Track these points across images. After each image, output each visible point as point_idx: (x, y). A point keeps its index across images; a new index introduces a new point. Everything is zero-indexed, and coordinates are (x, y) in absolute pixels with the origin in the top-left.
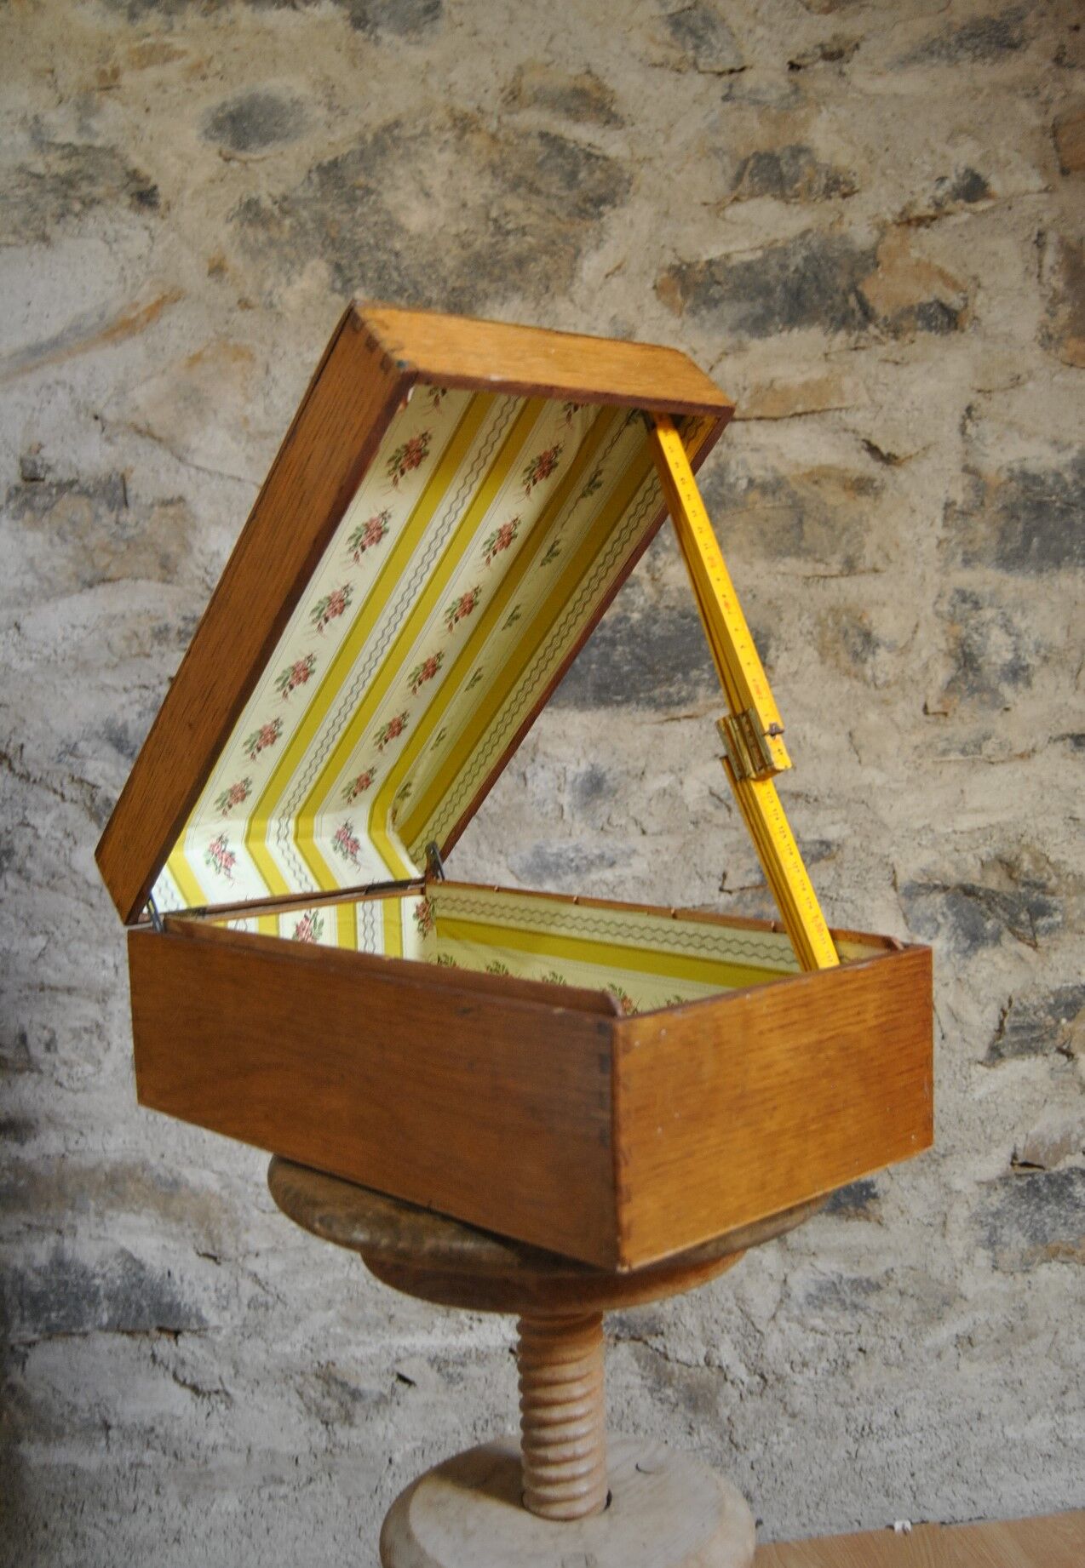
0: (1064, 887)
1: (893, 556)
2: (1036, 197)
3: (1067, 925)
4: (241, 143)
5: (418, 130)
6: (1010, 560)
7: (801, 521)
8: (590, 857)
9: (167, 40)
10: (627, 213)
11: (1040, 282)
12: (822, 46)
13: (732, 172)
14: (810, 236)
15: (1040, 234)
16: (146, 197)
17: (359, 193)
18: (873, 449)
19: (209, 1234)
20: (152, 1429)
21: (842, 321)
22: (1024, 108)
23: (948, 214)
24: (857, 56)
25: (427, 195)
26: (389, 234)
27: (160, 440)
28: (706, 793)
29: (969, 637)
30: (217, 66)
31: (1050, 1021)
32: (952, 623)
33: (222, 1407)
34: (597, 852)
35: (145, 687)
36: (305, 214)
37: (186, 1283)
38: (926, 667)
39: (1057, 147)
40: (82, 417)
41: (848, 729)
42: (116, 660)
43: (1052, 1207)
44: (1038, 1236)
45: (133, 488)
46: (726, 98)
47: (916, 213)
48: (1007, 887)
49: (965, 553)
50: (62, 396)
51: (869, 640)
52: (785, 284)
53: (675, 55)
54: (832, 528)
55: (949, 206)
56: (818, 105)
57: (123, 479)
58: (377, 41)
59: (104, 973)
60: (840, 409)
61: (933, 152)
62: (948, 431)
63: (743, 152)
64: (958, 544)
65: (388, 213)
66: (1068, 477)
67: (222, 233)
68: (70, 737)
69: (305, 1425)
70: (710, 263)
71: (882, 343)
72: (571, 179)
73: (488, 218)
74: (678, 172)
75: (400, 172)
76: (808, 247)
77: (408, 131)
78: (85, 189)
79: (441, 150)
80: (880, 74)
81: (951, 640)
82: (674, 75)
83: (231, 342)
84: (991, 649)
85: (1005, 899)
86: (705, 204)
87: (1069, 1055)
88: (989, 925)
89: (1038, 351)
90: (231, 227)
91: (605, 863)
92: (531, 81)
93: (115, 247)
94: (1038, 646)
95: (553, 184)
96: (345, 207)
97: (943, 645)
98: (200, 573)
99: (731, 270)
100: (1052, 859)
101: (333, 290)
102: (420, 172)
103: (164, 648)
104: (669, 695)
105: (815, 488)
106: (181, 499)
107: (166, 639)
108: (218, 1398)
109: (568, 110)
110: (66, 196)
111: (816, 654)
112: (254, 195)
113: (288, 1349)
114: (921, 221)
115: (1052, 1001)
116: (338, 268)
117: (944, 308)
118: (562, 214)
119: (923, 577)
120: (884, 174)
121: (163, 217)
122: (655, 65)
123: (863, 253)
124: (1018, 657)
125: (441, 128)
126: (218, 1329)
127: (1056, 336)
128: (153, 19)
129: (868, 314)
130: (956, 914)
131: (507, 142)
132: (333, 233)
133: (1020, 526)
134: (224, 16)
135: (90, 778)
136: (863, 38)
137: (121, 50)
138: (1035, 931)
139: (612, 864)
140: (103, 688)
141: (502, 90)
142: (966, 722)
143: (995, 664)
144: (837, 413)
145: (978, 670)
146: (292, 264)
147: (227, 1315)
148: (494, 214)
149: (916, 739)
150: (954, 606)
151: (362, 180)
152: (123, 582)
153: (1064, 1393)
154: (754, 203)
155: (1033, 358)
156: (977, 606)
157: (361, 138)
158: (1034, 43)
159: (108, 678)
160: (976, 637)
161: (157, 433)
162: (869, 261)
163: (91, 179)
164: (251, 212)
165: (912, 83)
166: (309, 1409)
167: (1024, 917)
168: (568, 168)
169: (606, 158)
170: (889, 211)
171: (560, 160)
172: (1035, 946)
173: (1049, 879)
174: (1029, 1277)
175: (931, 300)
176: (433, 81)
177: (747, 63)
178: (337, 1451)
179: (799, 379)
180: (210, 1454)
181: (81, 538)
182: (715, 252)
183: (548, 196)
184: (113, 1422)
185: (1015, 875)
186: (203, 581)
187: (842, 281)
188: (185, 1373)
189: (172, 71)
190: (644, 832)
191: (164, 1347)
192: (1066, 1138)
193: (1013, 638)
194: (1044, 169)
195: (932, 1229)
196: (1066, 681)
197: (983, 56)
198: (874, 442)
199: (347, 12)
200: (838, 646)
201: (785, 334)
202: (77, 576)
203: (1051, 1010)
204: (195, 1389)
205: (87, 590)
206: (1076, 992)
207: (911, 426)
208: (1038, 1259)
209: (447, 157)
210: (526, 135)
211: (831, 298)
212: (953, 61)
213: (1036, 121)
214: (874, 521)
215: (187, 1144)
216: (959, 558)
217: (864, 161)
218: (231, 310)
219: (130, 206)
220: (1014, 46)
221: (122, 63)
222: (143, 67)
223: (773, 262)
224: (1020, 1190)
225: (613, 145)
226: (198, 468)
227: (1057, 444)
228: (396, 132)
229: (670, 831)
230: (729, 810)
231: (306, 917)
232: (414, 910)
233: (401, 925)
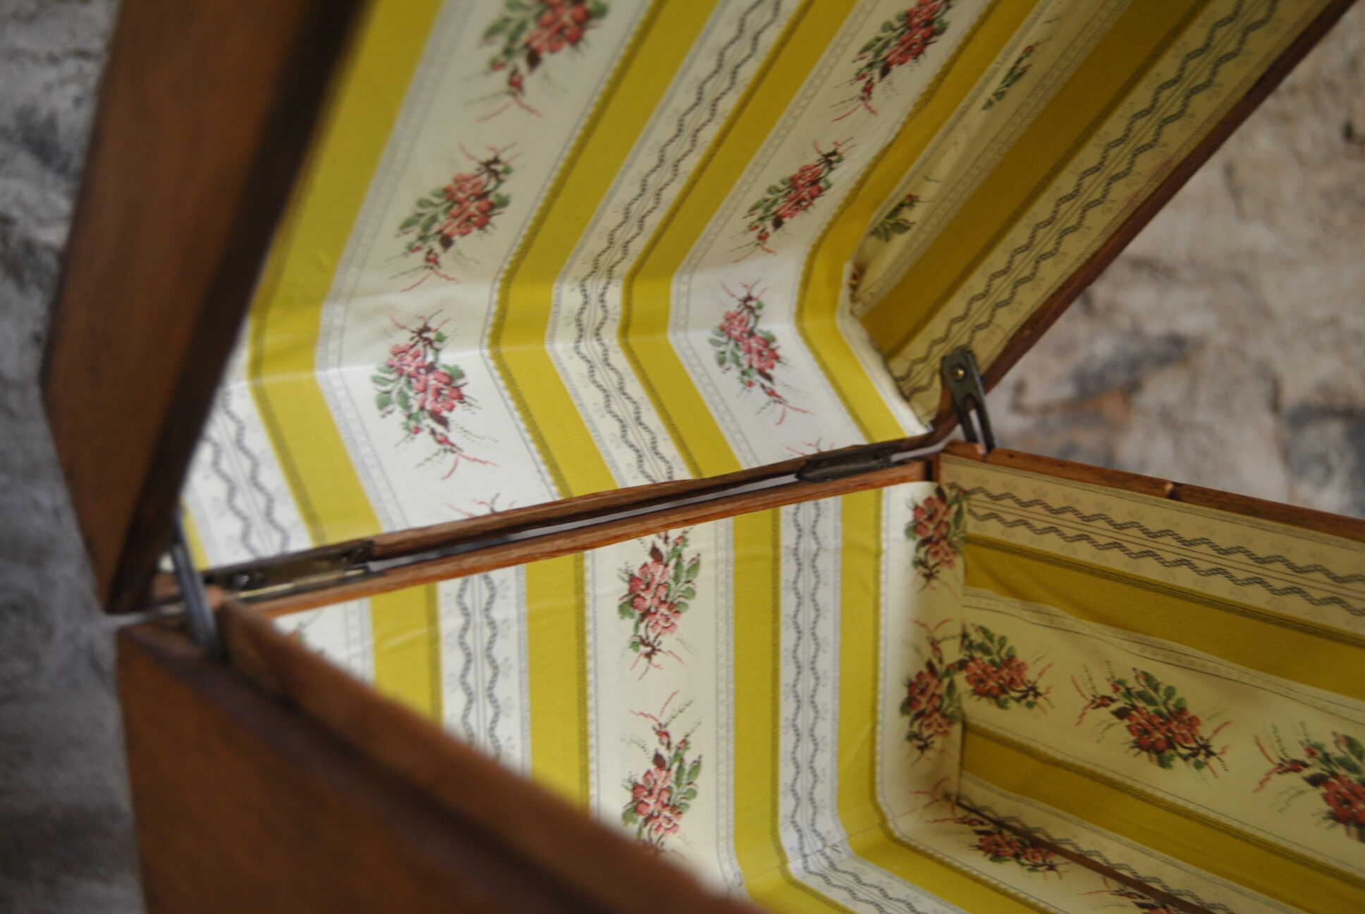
130: (1357, 452)
140: (13, 54)
149: (1330, 179)
159: (22, 39)
231: (655, 552)
232: (908, 516)
233: (878, 554)
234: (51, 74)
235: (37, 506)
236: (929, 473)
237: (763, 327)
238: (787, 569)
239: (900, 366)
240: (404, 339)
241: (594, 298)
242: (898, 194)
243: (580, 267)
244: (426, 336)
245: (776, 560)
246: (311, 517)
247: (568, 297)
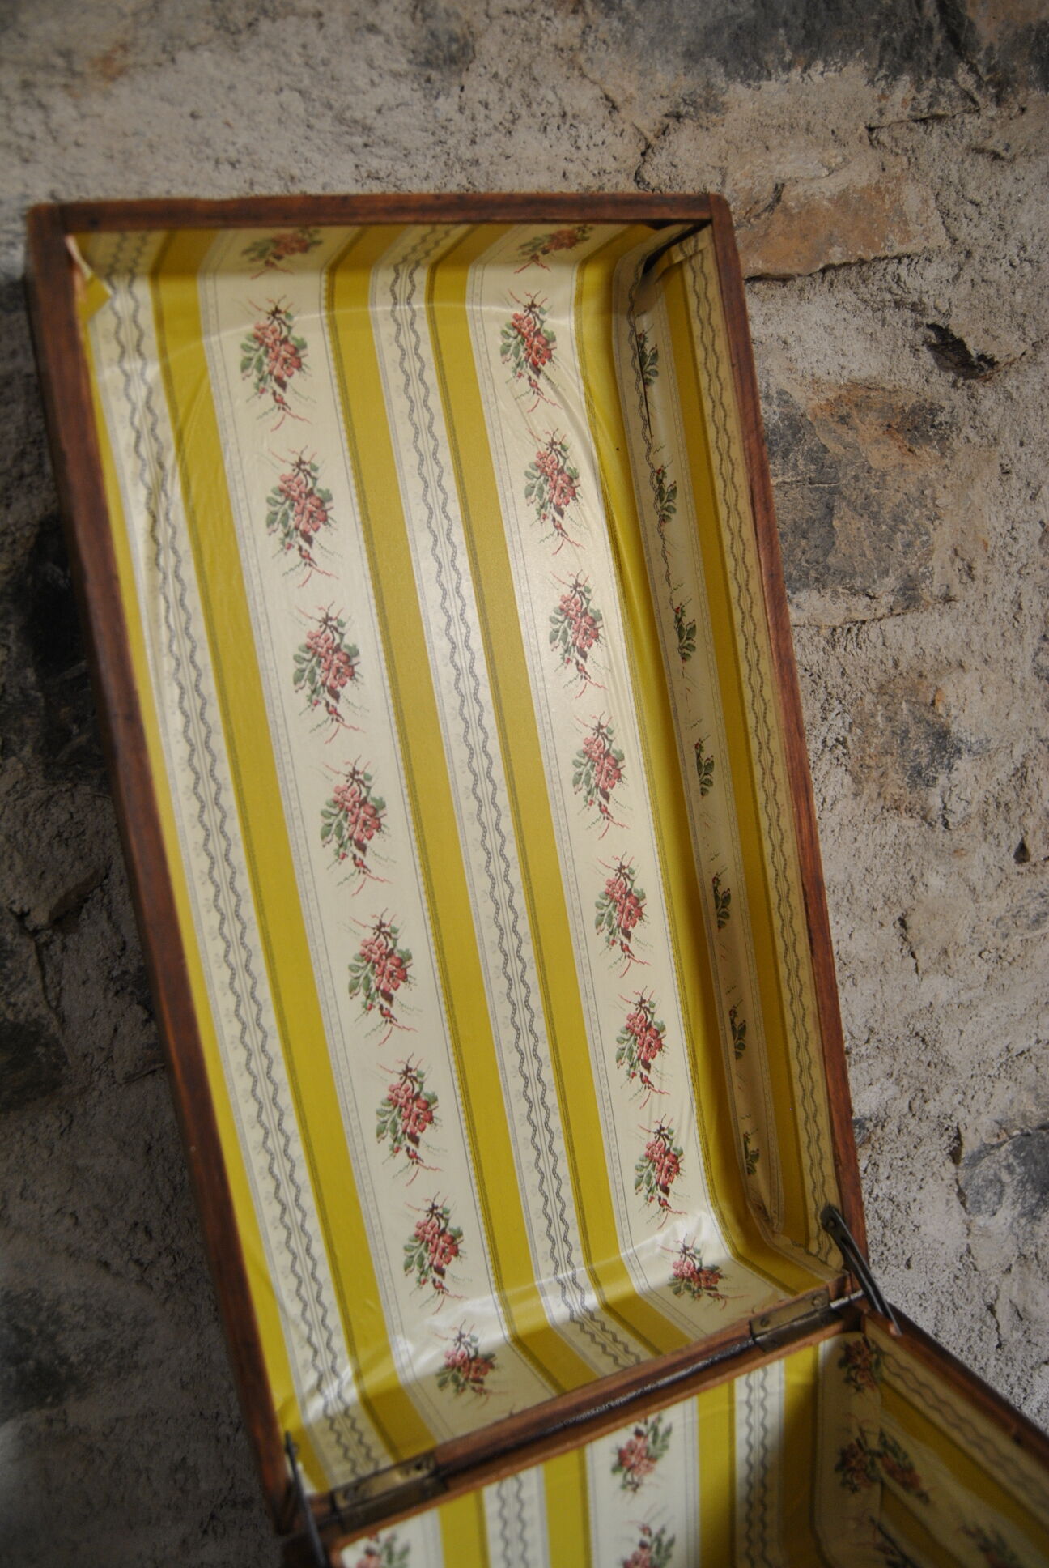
7: (830, 510)
18: (948, 346)
21: (905, 53)
41: (898, 915)
51: (944, 743)
54: (875, 517)
60: (900, 258)
71: (975, 109)
105: (846, 433)
111: (848, 779)
119: (1018, 604)
129: (957, 38)
130: (1023, 1163)
144: (894, 267)
149: (1000, 905)
179: (831, 186)
198: (954, 329)
200: (889, 759)
201: (795, 74)
207: (1018, 297)
214: (944, 499)
231: (638, 1433)
246: (393, 1450)
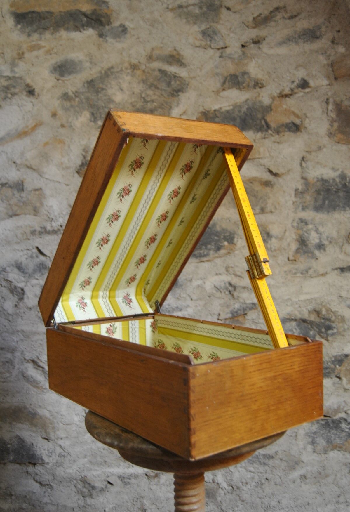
0: (337, 320)
1: (277, 207)
2: (326, 87)
3: (339, 333)
4: (62, 75)
5: (119, 69)
6: (318, 208)
8: (174, 308)
9: (39, 42)
10: (187, 95)
11: (327, 115)
12: (252, 39)
13: (222, 81)
14: (248, 101)
15: (327, 99)
16: (31, 92)
17: (100, 90)
18: (270, 172)
19: (46, 432)
20: (26, 497)
21: (259, 129)
22: (321, 58)
23: (296, 93)
24: (264, 42)
25: (122, 90)
26: (109, 103)
27: (34, 170)
28: (213, 286)
29: (304, 234)
30: (55, 50)
31: (332, 366)
32: (298, 229)
33: (49, 490)
34: (175, 306)
35: (28, 250)
36: (82, 97)
37: (38, 448)
38: (289, 245)
39: (333, 71)
40: (10, 163)
42: (19, 241)
43: (334, 431)
44: (329, 441)
45: (25, 185)
46: (220, 57)
47: (284, 93)
48: (317, 320)
49: (303, 206)
50: (4, 155)
51: (269, 235)
52: (240, 117)
53: (203, 43)
54: (256, 198)
55: (296, 91)
56: (251, 58)
57: (22, 182)
58: (107, 41)
59: (14, 343)
60: (259, 158)
61: (290, 73)
62: (296, 165)
63: (226, 74)
64: (300, 203)
65: (109, 96)
66: (338, 180)
67: (56, 103)
68: (3, 266)
69: (77, 497)
70: (215, 111)
71: (273, 136)
72: (169, 84)
73: (141, 97)
74: (204, 81)
75: (113, 83)
76: (248, 105)
77: (115, 70)
78: (13, 90)
79: (127, 76)
80: (272, 48)
81: (297, 235)
82: (204, 50)
83: (58, 138)
84: (311, 238)
85: (317, 324)
86: (213, 91)
87: (339, 378)
88: (312, 333)
89: (327, 138)
90: (59, 102)
91: (178, 310)
92: (156, 53)
93: (22, 108)
94: (328, 238)
95: (163, 86)
96: (95, 94)
97: (294, 237)
98: (46, 213)
99: (222, 113)
100: (333, 310)
101: (91, 121)
102: (120, 83)
103: (34, 237)
104: (200, 253)
105: (251, 184)
106: (41, 189)
107: (35, 234)
108: (48, 487)
109: (168, 62)
110: (6, 92)
112: (67, 91)
113: (71, 471)
114: (287, 96)
115: (333, 359)
116: (93, 114)
117: (294, 124)
118: (166, 96)
119: (288, 214)
120: (274, 80)
121: (37, 99)
122: (197, 47)
123: (267, 106)
124: (321, 241)
125: (126, 69)
126: (48, 463)
127: (333, 133)
128: (35, 36)
129: (268, 127)
130: (300, 329)
131: (148, 73)
132: (91, 102)
133: (321, 197)
134: (58, 35)
135: (10, 279)
136: (266, 36)
137: (25, 46)
138: (327, 335)
139: (181, 310)
140: (15, 250)
141: (146, 56)
142: (303, 263)
143: (313, 243)
144: (258, 160)
145: (306, 246)
146: (78, 112)
147: (51, 459)
148: (143, 95)
149: (286, 269)
150: (298, 224)
151: (101, 85)
152: (22, 216)
153: (339, 497)
154: (230, 91)
155: (326, 140)
156: (306, 224)
157: (100, 72)
158: (325, 37)
159: (16, 247)
160: (306, 234)
161: (34, 167)
162: (269, 109)
163: (14, 87)
164: (65, 97)
165: (283, 50)
166: (78, 491)
167: (323, 330)
168: (168, 80)
169: (180, 77)
170: (276, 92)
171: (165, 78)
172: (327, 340)
173: (332, 317)
174: (326, 455)
175: (290, 121)
176: (124, 54)
177: (227, 45)
178: (87, 506)
180: (45, 506)
181: (8, 201)
182: (216, 107)
183: (161, 90)
184: (13, 493)
185: (320, 316)
186: (47, 216)
187: (259, 116)
188: (37, 478)
189: (41, 52)
190: (192, 299)
191: (31, 469)
192: (339, 407)
193: (319, 235)
194: (328, 77)
195: (292, 438)
196: (338, 250)
197: (307, 41)
198: (271, 169)
199: (97, 32)
202: (7, 213)
203: (333, 362)
204: (40, 483)
205: (10, 218)
206: (342, 356)
207: (283, 164)
208: (329, 449)
209: (128, 78)
210: (154, 70)
211: (256, 121)
212: (297, 43)
213: (325, 62)
214: (271, 195)
215: (39, 401)
216: (300, 208)
217: (267, 77)
218: (58, 128)
219: (26, 95)
220: (317, 38)
221: (25, 50)
222: (31, 51)
223: (236, 110)
224: (323, 425)
225: (183, 73)
226: (46, 179)
227: (333, 169)
228: (112, 70)
229: (200, 299)
230: (221, 292)
231: (111, 326)
232: (150, 324)
233: (145, 329)
234: (21, 253)
235: (13, 340)
236: (153, 318)
237: (130, 298)
238: (130, 330)
239: (151, 303)
240: (80, 298)
241: (105, 294)
242: (147, 279)
243: (102, 289)
244: (82, 298)
245: (129, 328)
246: (68, 318)
247: (101, 293)
